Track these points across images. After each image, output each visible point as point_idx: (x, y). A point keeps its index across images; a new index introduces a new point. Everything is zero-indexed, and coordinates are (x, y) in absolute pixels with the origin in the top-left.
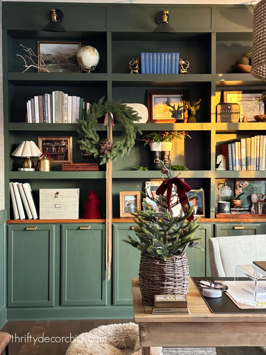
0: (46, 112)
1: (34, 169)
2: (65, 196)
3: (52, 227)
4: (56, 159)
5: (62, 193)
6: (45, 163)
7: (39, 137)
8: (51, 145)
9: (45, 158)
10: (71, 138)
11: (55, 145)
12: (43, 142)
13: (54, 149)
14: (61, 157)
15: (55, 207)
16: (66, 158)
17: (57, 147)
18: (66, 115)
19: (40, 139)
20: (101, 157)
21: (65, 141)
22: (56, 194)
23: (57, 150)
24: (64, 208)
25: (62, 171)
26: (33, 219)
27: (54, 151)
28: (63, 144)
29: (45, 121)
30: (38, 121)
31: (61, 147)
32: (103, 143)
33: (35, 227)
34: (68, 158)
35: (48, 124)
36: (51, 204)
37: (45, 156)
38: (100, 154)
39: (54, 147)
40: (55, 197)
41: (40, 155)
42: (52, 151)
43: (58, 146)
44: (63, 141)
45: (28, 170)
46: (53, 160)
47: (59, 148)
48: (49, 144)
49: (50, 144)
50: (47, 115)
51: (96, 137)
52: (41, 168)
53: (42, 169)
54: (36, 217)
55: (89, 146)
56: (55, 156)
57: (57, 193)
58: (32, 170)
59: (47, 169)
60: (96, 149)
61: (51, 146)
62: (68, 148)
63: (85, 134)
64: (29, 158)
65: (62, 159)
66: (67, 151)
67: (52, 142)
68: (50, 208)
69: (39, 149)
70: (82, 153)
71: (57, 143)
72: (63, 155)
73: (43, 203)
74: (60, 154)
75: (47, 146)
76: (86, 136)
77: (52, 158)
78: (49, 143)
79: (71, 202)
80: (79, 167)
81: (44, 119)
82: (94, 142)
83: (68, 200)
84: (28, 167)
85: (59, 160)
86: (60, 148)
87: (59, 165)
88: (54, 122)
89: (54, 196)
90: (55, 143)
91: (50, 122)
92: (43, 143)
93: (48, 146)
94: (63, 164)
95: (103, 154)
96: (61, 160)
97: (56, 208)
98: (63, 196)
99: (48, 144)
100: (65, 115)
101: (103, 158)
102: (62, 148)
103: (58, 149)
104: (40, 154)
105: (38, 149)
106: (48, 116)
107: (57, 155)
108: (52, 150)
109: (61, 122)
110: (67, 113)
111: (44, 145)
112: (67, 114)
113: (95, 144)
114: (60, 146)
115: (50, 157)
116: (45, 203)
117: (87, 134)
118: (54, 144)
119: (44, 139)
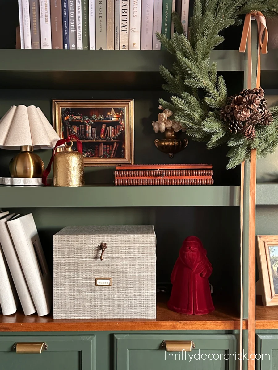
0: (71, 23)
1: (40, 180)
2: (124, 255)
3: (89, 343)
4: (95, 154)
5: (116, 247)
6: (68, 164)
7: (55, 101)
8: (84, 120)
9: (70, 149)
10: (132, 103)
11: (92, 119)
12: (65, 112)
13: (92, 129)
14: (108, 150)
15: (96, 284)
16: (120, 153)
17: (97, 125)
18: (124, 29)
19: (57, 105)
20: (231, 144)
21: (117, 110)
22: (98, 250)
23: (98, 134)
24: (120, 288)
25: (114, 185)
26: (36, 315)
27: (90, 135)
28: (113, 119)
29: (66, 46)
30: (47, 45)
31: (109, 124)
32: (244, 100)
33: (42, 343)
34: (124, 153)
35: (76, 50)
36: (85, 278)
37: (69, 144)
38: (228, 136)
39: (91, 125)
40: (96, 258)
41: (56, 142)
42: (86, 135)
43: (101, 124)
44: (113, 109)
45: (24, 182)
46: (87, 156)
47: (104, 127)
48: (79, 117)
49: (81, 119)
50: (72, 31)
51: (217, 87)
52: (57, 176)
53: (60, 181)
54: (43, 311)
55: (196, 115)
56: (94, 148)
57: (102, 247)
58: (34, 182)
59: (75, 181)
60: (217, 121)
61: (83, 124)
62: (124, 128)
63: (185, 74)
64: (29, 150)
65: (111, 154)
66: (122, 134)
67: (86, 112)
68: (82, 287)
69: (56, 130)
70: (157, 141)
71: (98, 116)
72: (112, 144)
73: (64, 274)
74: (104, 143)
75: (73, 123)
76: (187, 82)
77: (86, 152)
78: (78, 115)
79: (138, 271)
80: (161, 175)
81: (65, 40)
82: (212, 100)
83: (131, 265)
84: (25, 175)
85: (103, 157)
86: (106, 129)
87: (104, 168)
88: (92, 47)
89: (93, 255)
90: (94, 116)
91: (80, 46)
92: (65, 116)
93: (77, 124)
94: (117, 168)
95: (241, 135)
96: (107, 156)
97: (97, 288)
98: (117, 255)
99: (77, 119)
100: (121, 29)
101: (237, 147)
102: (110, 127)
103: (101, 130)
104: (55, 140)
105: (53, 129)
106: (76, 32)
107: (99, 144)
108: (86, 133)
109: (111, 48)
110: (127, 24)
111: (68, 120)
112: (127, 27)
113: (214, 106)
114: (105, 123)
115: (81, 148)
116: (68, 274)
117: (190, 76)
118: (90, 117)
119: (68, 105)
